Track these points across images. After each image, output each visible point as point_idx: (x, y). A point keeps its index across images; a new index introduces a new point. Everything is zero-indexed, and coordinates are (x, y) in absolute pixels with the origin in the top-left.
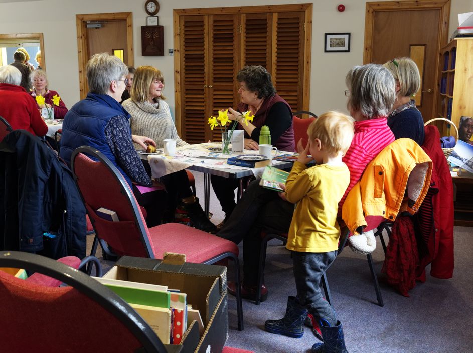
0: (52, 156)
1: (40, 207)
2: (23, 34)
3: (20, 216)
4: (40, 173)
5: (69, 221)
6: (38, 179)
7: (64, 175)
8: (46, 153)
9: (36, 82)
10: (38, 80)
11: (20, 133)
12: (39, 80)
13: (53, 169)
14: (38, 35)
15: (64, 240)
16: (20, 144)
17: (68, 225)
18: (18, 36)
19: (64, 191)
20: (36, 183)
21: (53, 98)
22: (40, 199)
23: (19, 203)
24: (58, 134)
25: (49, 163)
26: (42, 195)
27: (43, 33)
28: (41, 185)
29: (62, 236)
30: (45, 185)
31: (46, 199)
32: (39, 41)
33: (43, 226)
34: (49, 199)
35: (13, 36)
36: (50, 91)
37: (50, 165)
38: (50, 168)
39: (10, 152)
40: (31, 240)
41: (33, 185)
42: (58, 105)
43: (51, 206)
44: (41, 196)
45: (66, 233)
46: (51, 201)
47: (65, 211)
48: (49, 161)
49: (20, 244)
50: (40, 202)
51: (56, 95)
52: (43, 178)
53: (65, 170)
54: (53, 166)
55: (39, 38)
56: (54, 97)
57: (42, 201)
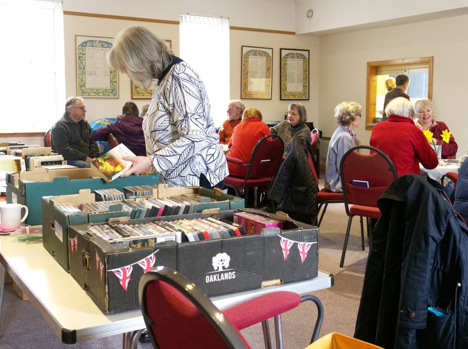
0: (449, 211)
1: (428, 275)
2: (411, 59)
3: (403, 281)
4: (433, 231)
5: (463, 298)
6: (430, 238)
7: (462, 236)
8: (442, 206)
9: (422, 114)
10: (424, 112)
11: (413, 178)
12: (426, 111)
13: (449, 228)
14: (427, 59)
15: (454, 322)
16: (411, 192)
17: (461, 303)
18: (406, 61)
19: (460, 258)
20: (427, 243)
21: (442, 134)
22: (429, 264)
23: (403, 264)
24: (445, 177)
25: (446, 220)
26: (432, 259)
27: (433, 57)
28: (432, 246)
29: (451, 316)
30: (437, 247)
31: (435, 264)
32: (428, 66)
33: (429, 299)
34: (439, 265)
35: (400, 62)
36: (437, 122)
37: (445, 222)
38: (445, 225)
39: (397, 199)
40: (413, 314)
41: (423, 245)
42: (448, 142)
43: (440, 273)
44: (430, 261)
45: (458, 313)
46: (442, 267)
47: (459, 285)
48: (446, 218)
49: (399, 316)
50: (430, 267)
51: (447, 130)
52: (435, 237)
53: (463, 230)
54: (449, 225)
55: (428, 62)
56: (443, 132)
57: (432, 266)
